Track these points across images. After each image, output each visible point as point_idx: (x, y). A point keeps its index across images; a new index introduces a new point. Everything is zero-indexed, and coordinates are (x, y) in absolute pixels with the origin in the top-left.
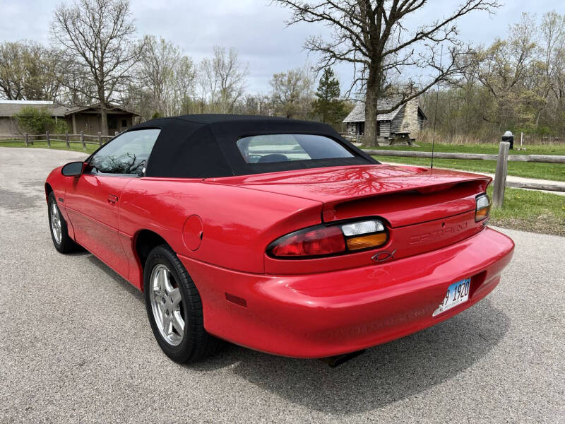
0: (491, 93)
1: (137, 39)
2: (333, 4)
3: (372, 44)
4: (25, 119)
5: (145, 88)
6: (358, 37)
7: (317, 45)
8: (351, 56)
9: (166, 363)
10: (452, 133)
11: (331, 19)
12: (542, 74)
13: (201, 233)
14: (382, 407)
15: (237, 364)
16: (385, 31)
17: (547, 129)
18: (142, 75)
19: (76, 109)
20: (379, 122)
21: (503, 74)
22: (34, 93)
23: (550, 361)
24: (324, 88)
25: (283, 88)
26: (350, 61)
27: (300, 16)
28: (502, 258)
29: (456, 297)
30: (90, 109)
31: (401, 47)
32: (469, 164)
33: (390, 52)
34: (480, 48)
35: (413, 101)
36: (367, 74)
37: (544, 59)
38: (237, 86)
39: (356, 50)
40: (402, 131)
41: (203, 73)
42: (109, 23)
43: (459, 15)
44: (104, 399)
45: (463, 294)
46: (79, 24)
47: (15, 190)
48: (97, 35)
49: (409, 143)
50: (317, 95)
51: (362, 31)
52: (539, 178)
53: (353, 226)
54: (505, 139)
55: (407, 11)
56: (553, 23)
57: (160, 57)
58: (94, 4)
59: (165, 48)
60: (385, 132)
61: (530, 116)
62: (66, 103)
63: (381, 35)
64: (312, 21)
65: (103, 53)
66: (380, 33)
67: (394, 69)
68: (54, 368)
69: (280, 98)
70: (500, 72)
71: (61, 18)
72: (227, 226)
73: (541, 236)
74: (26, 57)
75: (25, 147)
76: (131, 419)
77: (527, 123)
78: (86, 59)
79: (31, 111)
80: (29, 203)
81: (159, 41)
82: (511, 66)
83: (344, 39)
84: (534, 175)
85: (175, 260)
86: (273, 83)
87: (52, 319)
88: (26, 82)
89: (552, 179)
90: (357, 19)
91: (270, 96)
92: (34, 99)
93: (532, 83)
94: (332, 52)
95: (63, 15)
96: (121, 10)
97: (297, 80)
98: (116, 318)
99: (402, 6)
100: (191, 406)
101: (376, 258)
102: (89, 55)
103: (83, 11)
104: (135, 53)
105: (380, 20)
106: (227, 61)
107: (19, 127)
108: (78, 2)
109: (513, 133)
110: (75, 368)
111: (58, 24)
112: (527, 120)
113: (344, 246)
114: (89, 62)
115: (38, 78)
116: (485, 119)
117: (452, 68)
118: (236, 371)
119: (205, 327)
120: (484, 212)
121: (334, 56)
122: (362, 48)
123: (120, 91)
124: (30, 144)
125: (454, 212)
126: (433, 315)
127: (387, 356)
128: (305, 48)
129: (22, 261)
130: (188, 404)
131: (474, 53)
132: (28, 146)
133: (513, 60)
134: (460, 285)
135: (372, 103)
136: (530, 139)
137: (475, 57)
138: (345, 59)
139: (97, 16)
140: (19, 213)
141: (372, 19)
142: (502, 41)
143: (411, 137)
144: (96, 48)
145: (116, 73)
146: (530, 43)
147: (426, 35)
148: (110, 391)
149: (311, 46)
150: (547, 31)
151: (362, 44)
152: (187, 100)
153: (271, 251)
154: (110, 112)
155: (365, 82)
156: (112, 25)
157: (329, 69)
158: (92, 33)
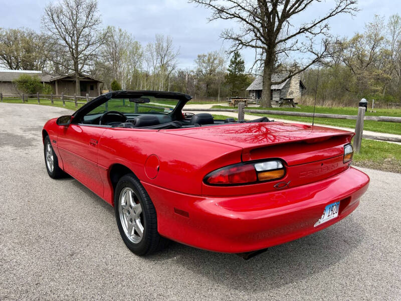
0: (352, 71)
1: (102, 29)
2: (241, 7)
3: (268, 36)
4: (22, 83)
5: (107, 63)
6: (258, 30)
7: (230, 35)
8: (253, 43)
9: (130, 255)
10: (324, 99)
11: (240, 17)
12: (388, 58)
13: (158, 167)
14: (278, 288)
15: (179, 257)
16: (278, 26)
17: (391, 97)
18: (105, 54)
19: (58, 77)
20: (272, 90)
21: (360, 58)
22: (28, 65)
23: (393, 260)
24: (233, 65)
25: (204, 65)
26: (253, 47)
27: (218, 15)
28: (361, 189)
29: (330, 214)
30: (68, 77)
31: (289, 38)
32: (336, 122)
33: (281, 41)
34: (344, 40)
35: (297, 76)
36: (264, 56)
37: (389, 48)
38: (172, 63)
39: (257, 39)
40: (289, 97)
41: (148, 53)
42: (83, 17)
43: (330, 16)
44: (89, 278)
45: (335, 212)
46: (62, 17)
47: (16, 134)
48: (74, 25)
49: (293, 105)
50: (229, 70)
51: (262, 26)
52: (385, 132)
53: (262, 164)
54: (362, 104)
55: (294, 12)
56: (396, 22)
57: (118, 42)
58: (72, 3)
59: (121, 35)
60: (276, 97)
61: (379, 88)
62: (51, 72)
63: (275, 29)
64: (227, 19)
65: (78, 38)
66: (274, 27)
67: (284, 53)
68: (53, 257)
69: (202, 72)
70: (358, 57)
71: (49, 13)
72: (171, 162)
73: (387, 173)
74: (23, 40)
75: (22, 103)
76: (108, 292)
77: (377, 93)
78: (66, 42)
79: (27, 77)
80: (28, 143)
81: (117, 30)
82: (366, 52)
83: (249, 32)
84: (382, 130)
85: (138, 185)
86: (197, 61)
87: (50, 224)
88: (22, 57)
89: (394, 133)
90: (258, 17)
91: (195, 70)
92: (28, 70)
93: (381, 65)
94: (240, 40)
95: (51, 11)
96: (91, 8)
97: (215, 59)
98: (94, 224)
99: (290, 9)
100: (148, 284)
101: (277, 186)
102: (69, 39)
103: (65, 8)
104: (101, 38)
105: (274, 19)
106: (165, 45)
107: (18, 89)
108: (62, 2)
109: (367, 99)
110: (67, 257)
111: (47, 17)
112: (377, 91)
113: (256, 178)
114: (68, 44)
115: (31, 55)
116: (347, 90)
117: (325, 53)
118: (178, 262)
119: (158, 231)
120: (349, 156)
121: (242, 43)
122: (262, 38)
123: (90, 65)
124: (25, 101)
125: (329, 156)
126: (315, 226)
127: (281, 254)
128: (221, 37)
129: (26, 184)
130: (146, 283)
131: (340, 43)
132: (24, 103)
133: (367, 48)
134: (333, 206)
135: (268, 77)
136: (378, 104)
137: (341, 46)
138: (249, 45)
139: (74, 12)
140: (21, 150)
141: (269, 18)
142: (360, 35)
143: (295, 101)
144: (73, 34)
145: (87, 52)
146: (380, 36)
147: (307, 30)
148: (93, 273)
149: (225, 36)
150: (392, 28)
151: (262, 35)
152: (136, 72)
153: (206, 180)
154: (82, 80)
155: (263, 62)
156: (85, 18)
157: (237, 52)
158: (71, 24)
